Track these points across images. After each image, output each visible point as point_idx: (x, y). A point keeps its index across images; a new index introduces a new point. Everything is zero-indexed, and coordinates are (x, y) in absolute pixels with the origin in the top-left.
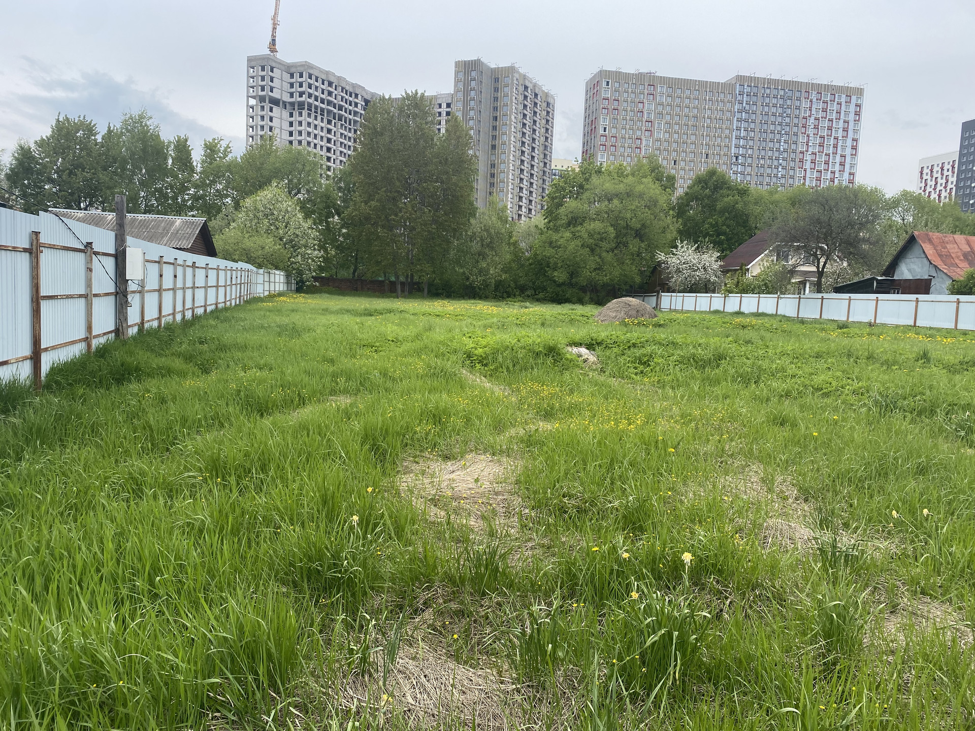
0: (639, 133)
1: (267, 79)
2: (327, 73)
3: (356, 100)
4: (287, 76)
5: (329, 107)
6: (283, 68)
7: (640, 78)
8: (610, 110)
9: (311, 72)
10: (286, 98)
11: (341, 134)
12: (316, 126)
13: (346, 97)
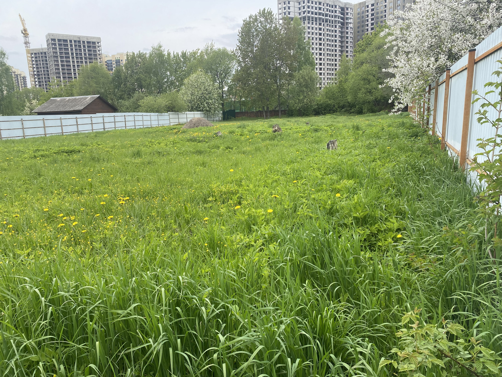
1: (287, 8)
3: (336, 9)
4: (297, 5)
5: (320, 16)
11: (327, 29)
12: (313, 28)
13: (330, 8)
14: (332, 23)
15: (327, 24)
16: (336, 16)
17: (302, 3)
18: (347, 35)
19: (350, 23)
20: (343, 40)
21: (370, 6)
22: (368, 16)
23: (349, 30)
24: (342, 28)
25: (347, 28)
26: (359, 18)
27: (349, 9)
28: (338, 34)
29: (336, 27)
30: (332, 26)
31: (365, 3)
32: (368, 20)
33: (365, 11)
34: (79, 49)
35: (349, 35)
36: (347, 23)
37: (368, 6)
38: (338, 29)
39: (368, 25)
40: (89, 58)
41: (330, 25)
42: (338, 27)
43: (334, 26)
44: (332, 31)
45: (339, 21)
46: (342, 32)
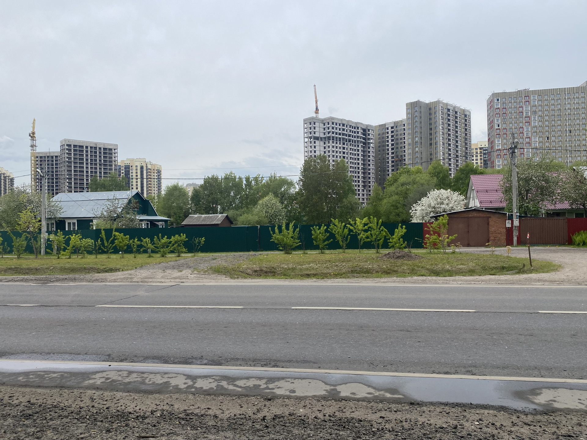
0: (521, 125)
1: (312, 128)
2: (342, 120)
3: (358, 130)
4: (322, 125)
5: (343, 137)
6: (320, 121)
7: (519, 93)
8: (501, 114)
9: (333, 121)
10: (322, 136)
11: (351, 149)
12: (337, 147)
13: (353, 130)
14: (355, 143)
15: (350, 144)
16: (358, 137)
17: (326, 124)
18: (369, 154)
19: (372, 143)
20: (366, 158)
21: (390, 128)
22: (388, 137)
23: (371, 150)
24: (364, 147)
25: (369, 148)
26: (379, 138)
27: (371, 131)
28: (360, 153)
29: (358, 146)
30: (355, 145)
31: (385, 126)
32: (388, 141)
33: (386, 132)
34: (95, 156)
35: (371, 154)
36: (369, 143)
37: (388, 129)
38: (360, 148)
39: (388, 145)
40: (104, 165)
41: (353, 145)
42: (360, 146)
43: (357, 146)
44: (355, 150)
45: (361, 141)
46: (363, 151)
